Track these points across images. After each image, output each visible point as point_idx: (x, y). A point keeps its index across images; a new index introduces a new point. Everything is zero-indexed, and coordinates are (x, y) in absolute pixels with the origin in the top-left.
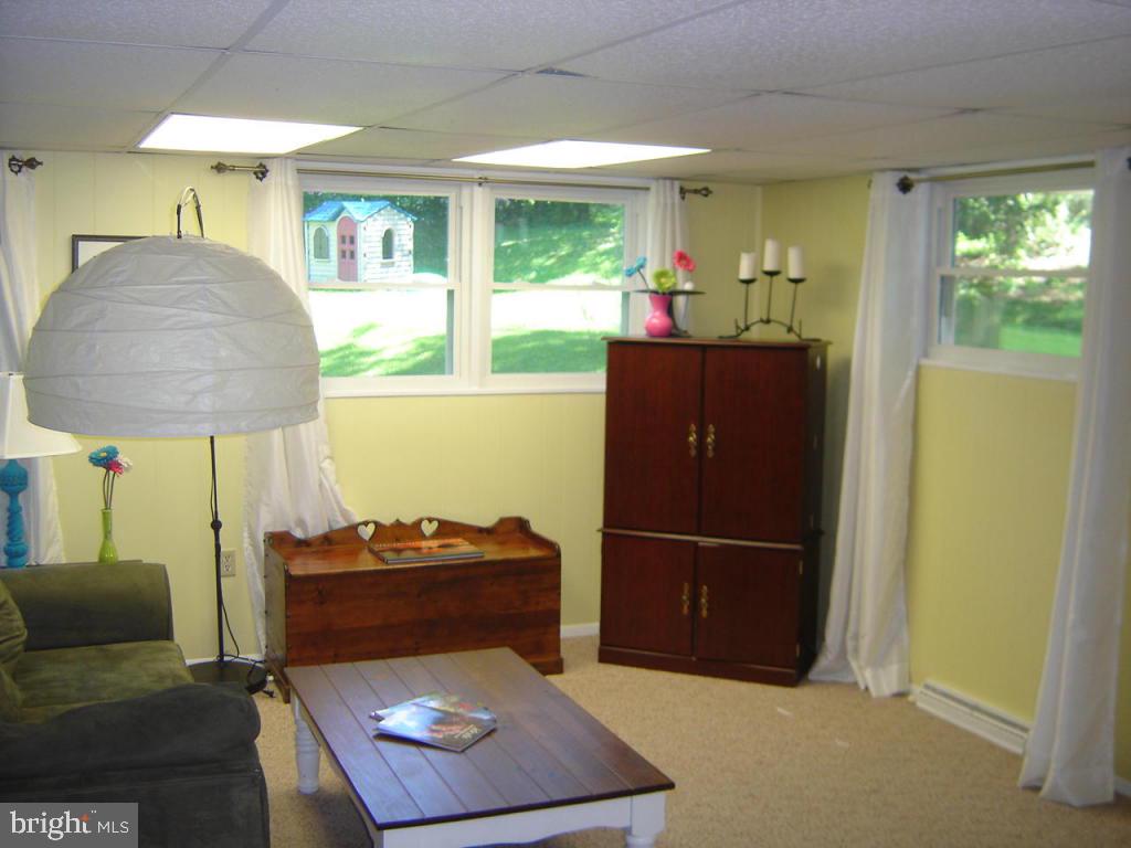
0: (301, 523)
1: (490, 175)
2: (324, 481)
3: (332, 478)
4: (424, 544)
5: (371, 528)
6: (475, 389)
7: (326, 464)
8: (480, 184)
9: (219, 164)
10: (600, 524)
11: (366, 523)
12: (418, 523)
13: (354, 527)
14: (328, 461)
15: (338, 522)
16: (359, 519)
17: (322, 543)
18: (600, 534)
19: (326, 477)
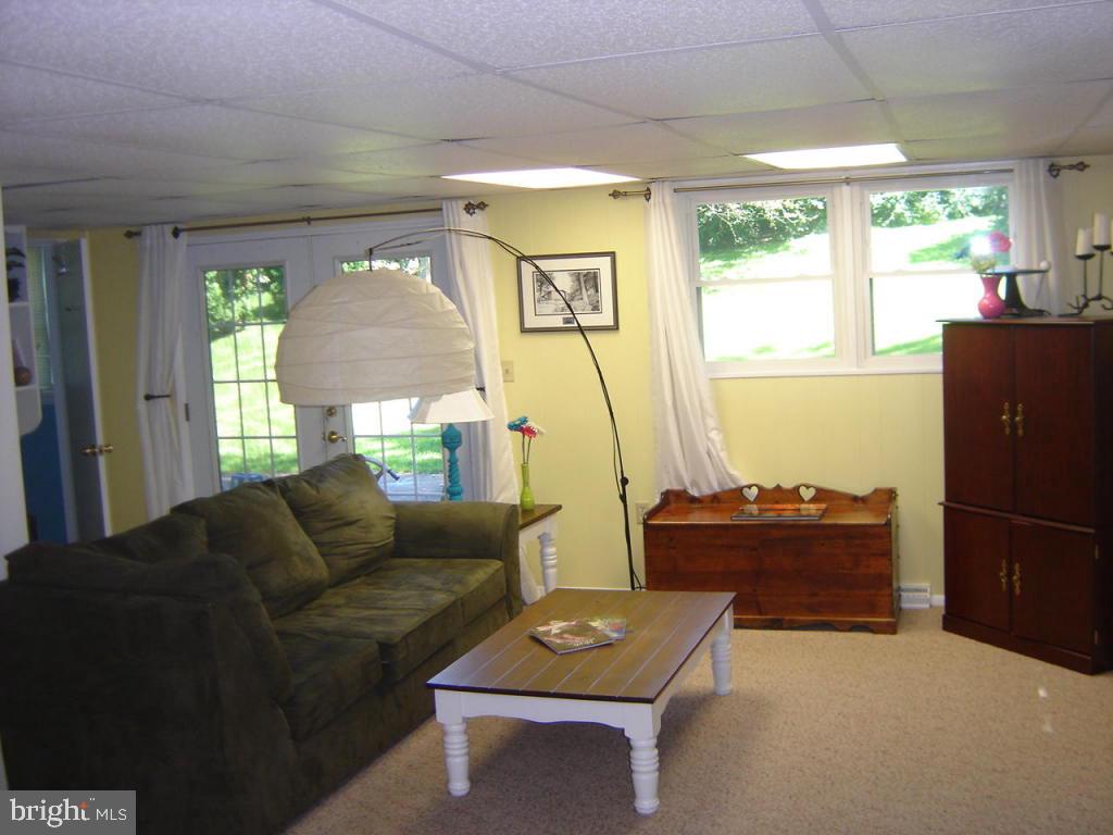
0: (694, 483)
1: (853, 175)
2: (712, 449)
3: (719, 446)
4: (803, 506)
5: (755, 490)
6: (854, 370)
7: (713, 435)
8: (848, 184)
9: (615, 191)
10: (942, 498)
11: (750, 487)
12: (797, 489)
13: (741, 489)
14: (714, 432)
15: (727, 484)
16: (744, 482)
17: (712, 502)
18: (942, 507)
19: (713, 445)
